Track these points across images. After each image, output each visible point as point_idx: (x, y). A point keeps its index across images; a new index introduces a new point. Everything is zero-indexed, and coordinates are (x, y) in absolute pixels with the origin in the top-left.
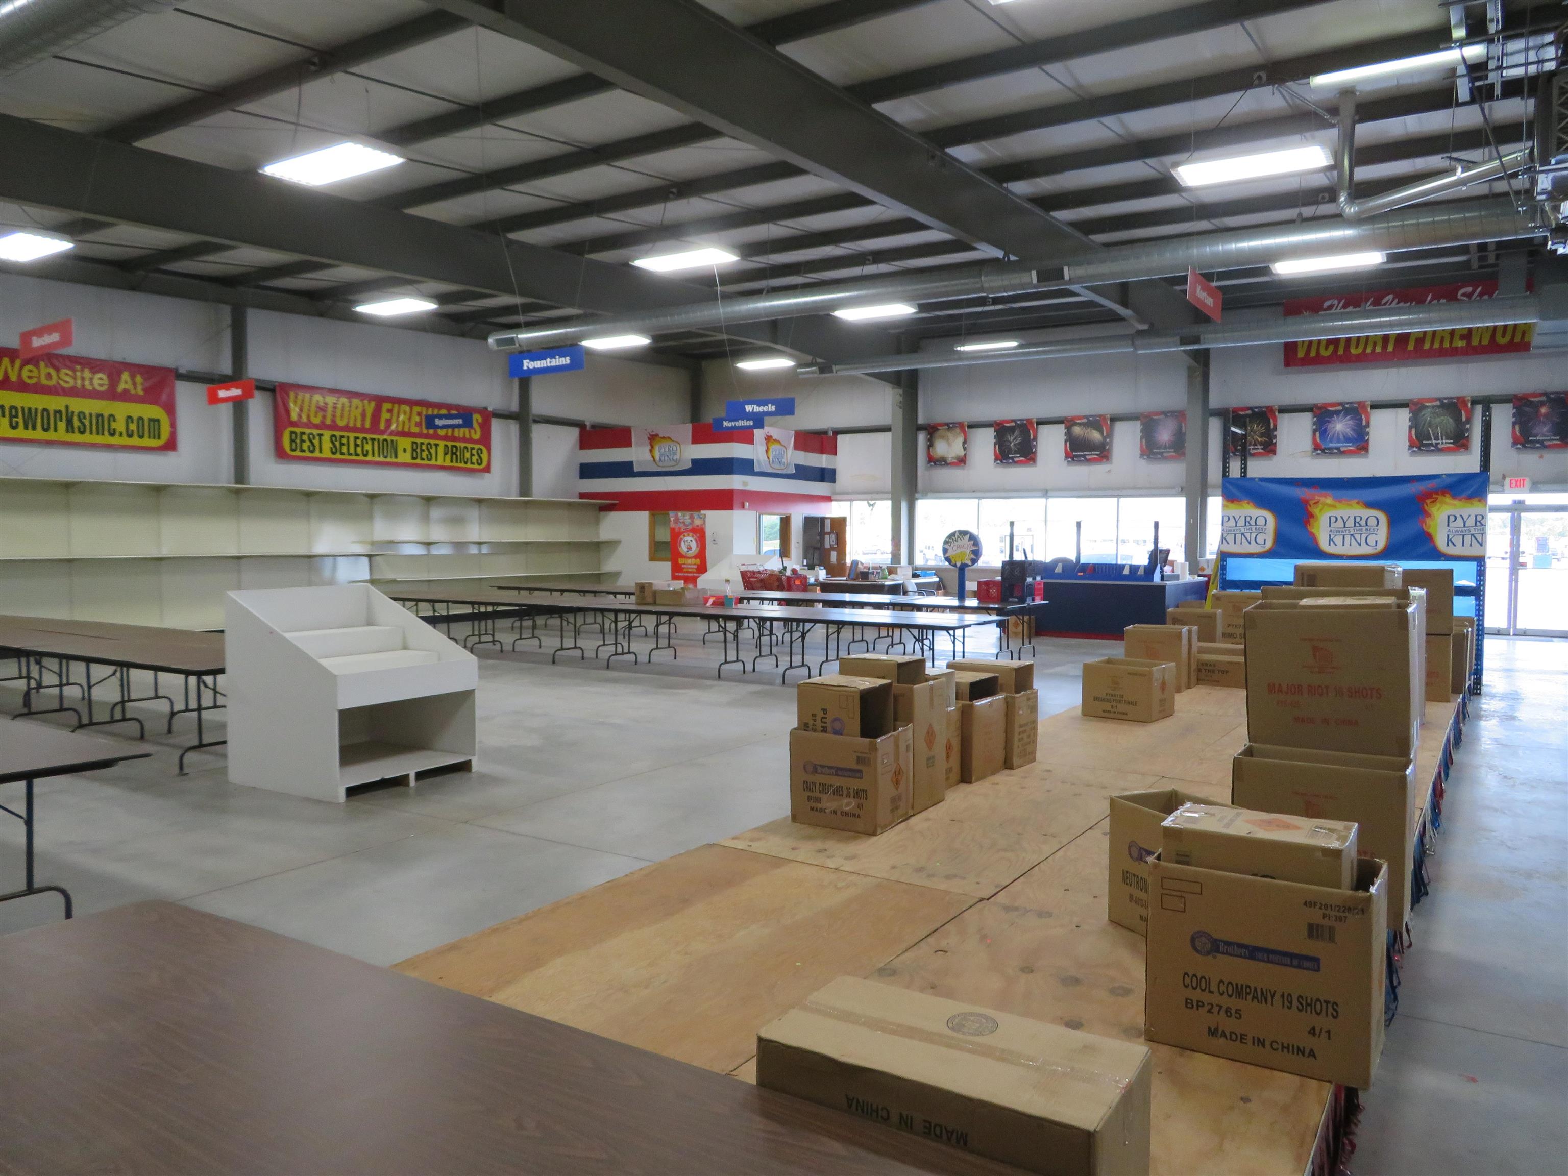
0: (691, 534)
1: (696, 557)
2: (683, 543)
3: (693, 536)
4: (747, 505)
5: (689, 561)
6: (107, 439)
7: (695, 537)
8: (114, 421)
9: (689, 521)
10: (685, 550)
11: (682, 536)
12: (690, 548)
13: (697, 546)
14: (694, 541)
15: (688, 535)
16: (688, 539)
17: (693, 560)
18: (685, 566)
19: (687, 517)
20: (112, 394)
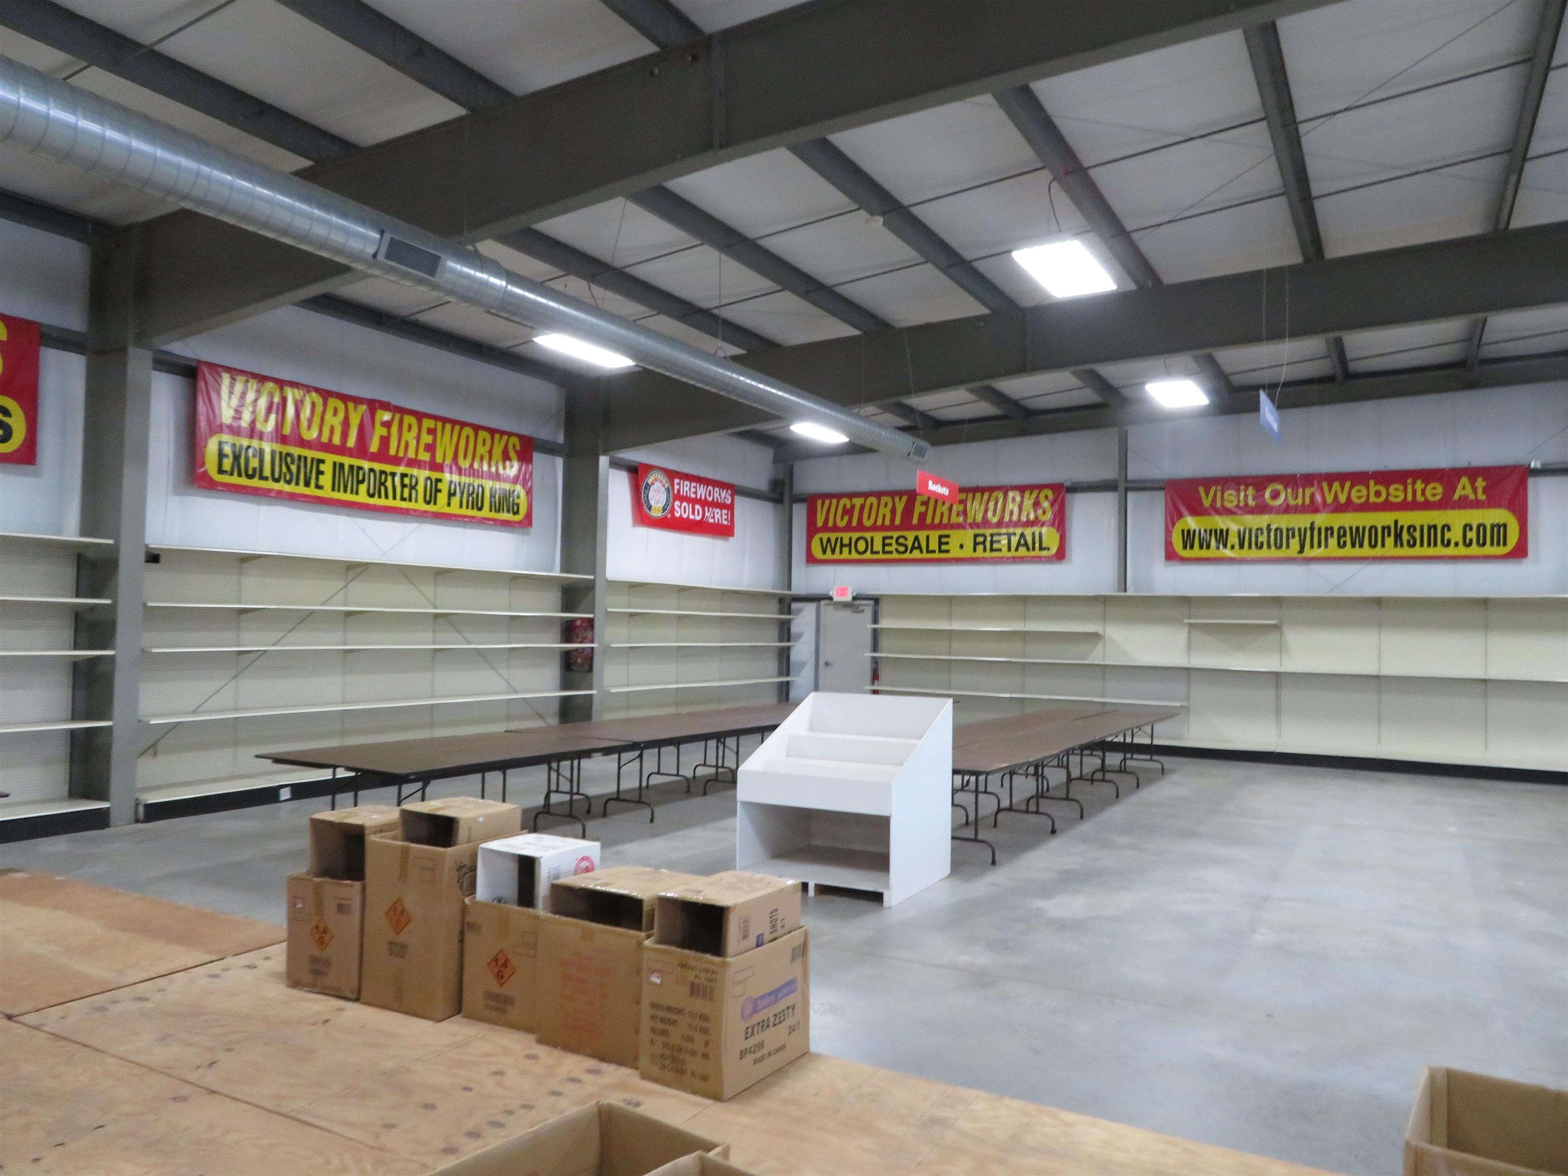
6: (1440, 550)
8: (1449, 530)
20: (1446, 503)
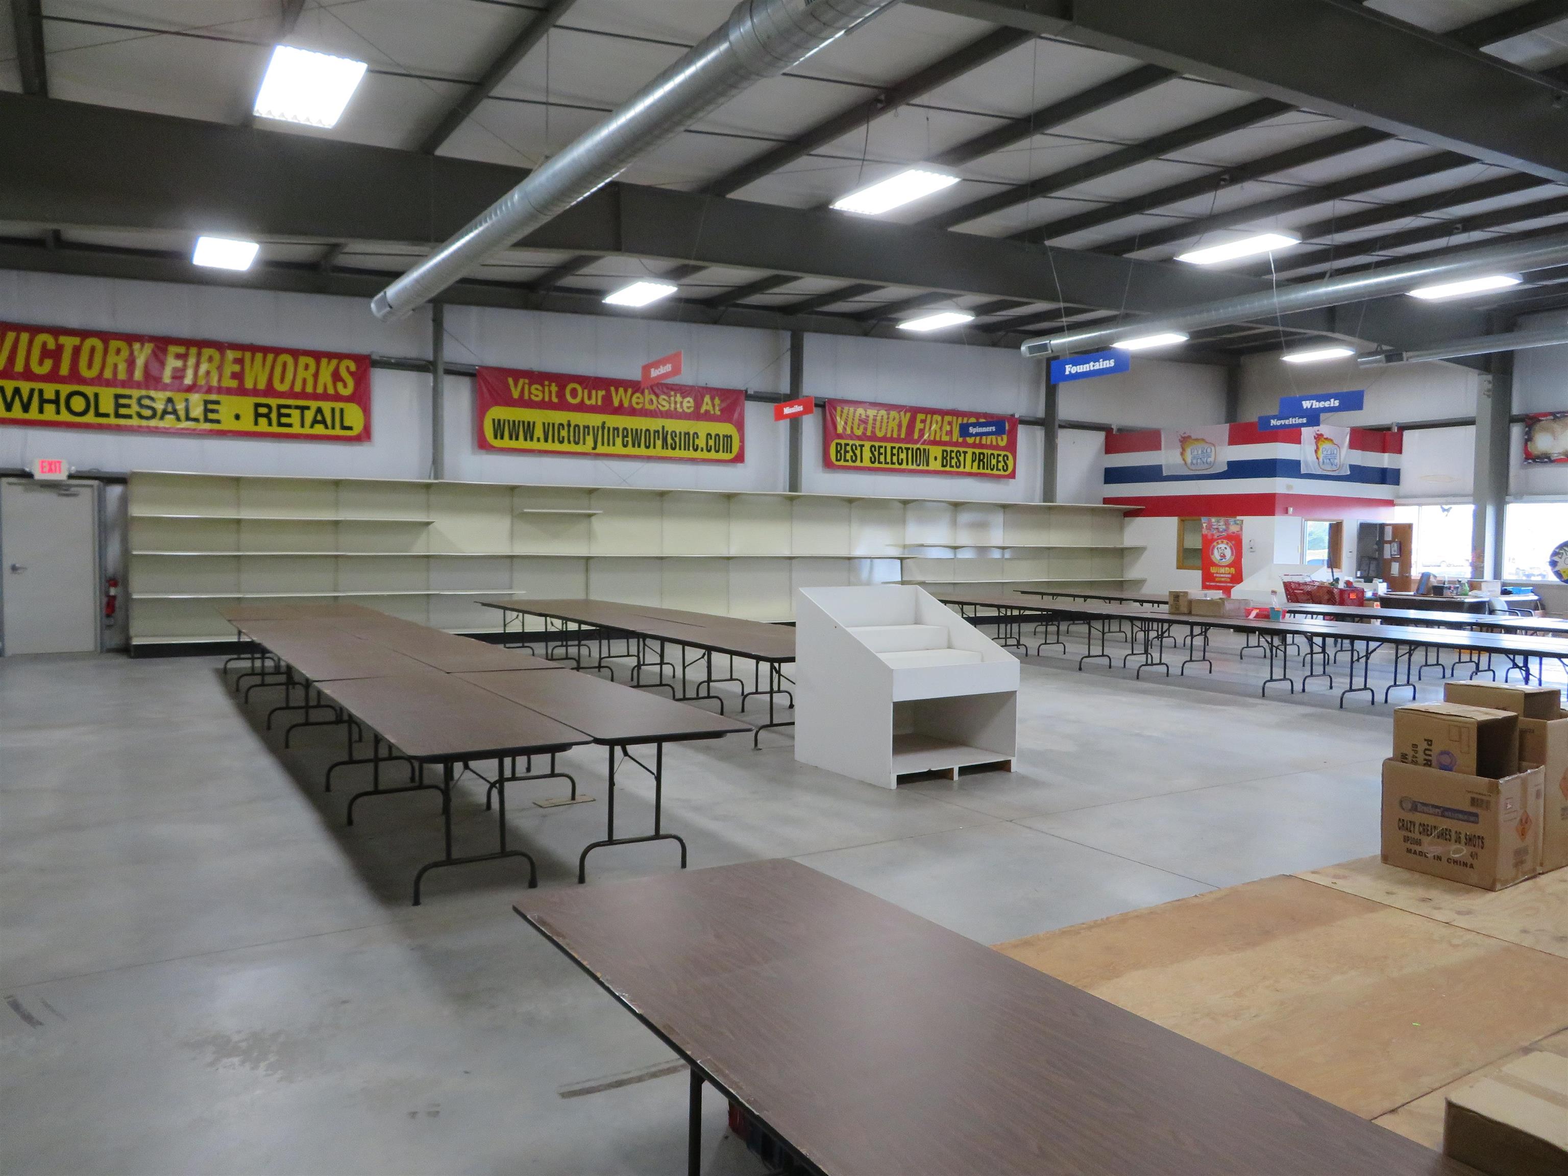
0: (1225, 541)
1: (1229, 566)
2: (1216, 551)
3: (1227, 544)
4: (1291, 509)
5: (1222, 570)
6: (691, 454)
7: (1230, 544)
8: (698, 438)
9: (1224, 527)
10: (1219, 558)
11: (1215, 544)
12: (1223, 556)
13: (1232, 554)
14: (1228, 549)
15: (1222, 542)
16: (1223, 546)
17: (1227, 569)
18: (1218, 575)
19: (1222, 523)
20: (697, 415)
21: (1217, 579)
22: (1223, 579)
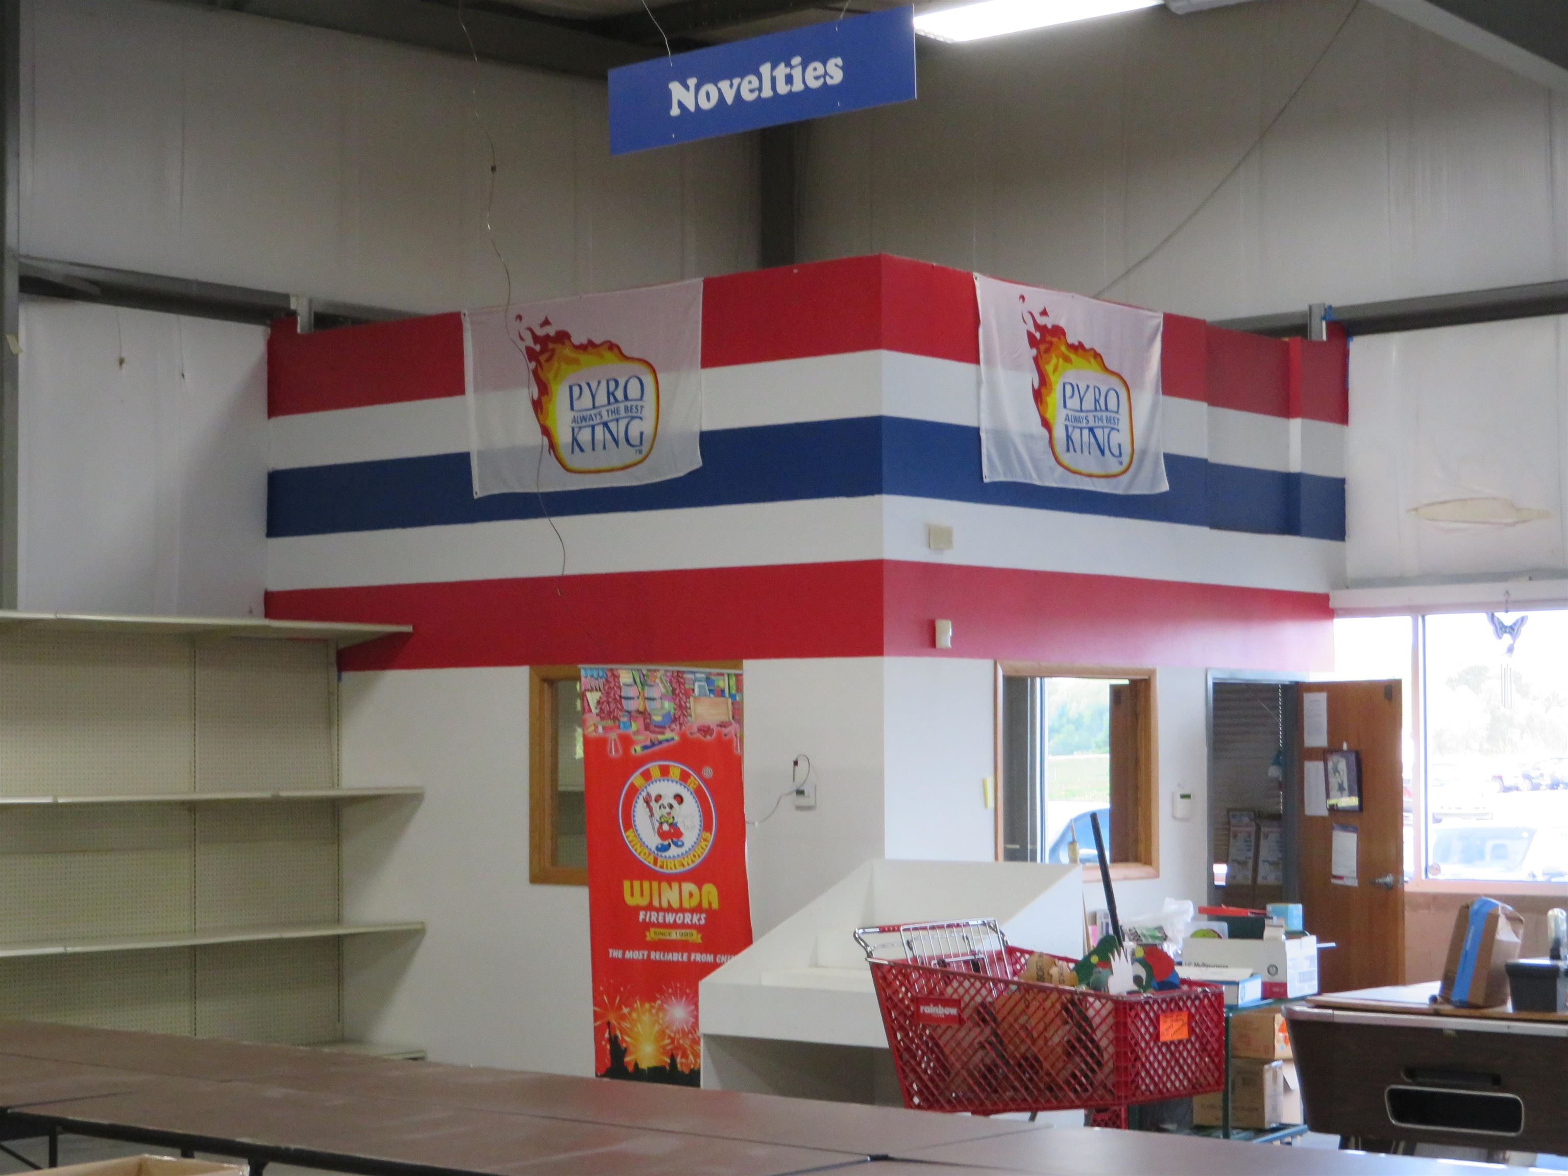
0: (676, 769)
1: (697, 876)
2: (640, 811)
3: (684, 778)
4: (946, 632)
5: (670, 895)
7: (695, 780)
9: (668, 706)
10: (653, 841)
11: (636, 778)
12: (672, 834)
13: (707, 827)
14: (690, 802)
15: (665, 771)
16: (666, 788)
17: (688, 887)
18: (654, 917)
19: (659, 688)
21: (652, 935)
22: (675, 935)
